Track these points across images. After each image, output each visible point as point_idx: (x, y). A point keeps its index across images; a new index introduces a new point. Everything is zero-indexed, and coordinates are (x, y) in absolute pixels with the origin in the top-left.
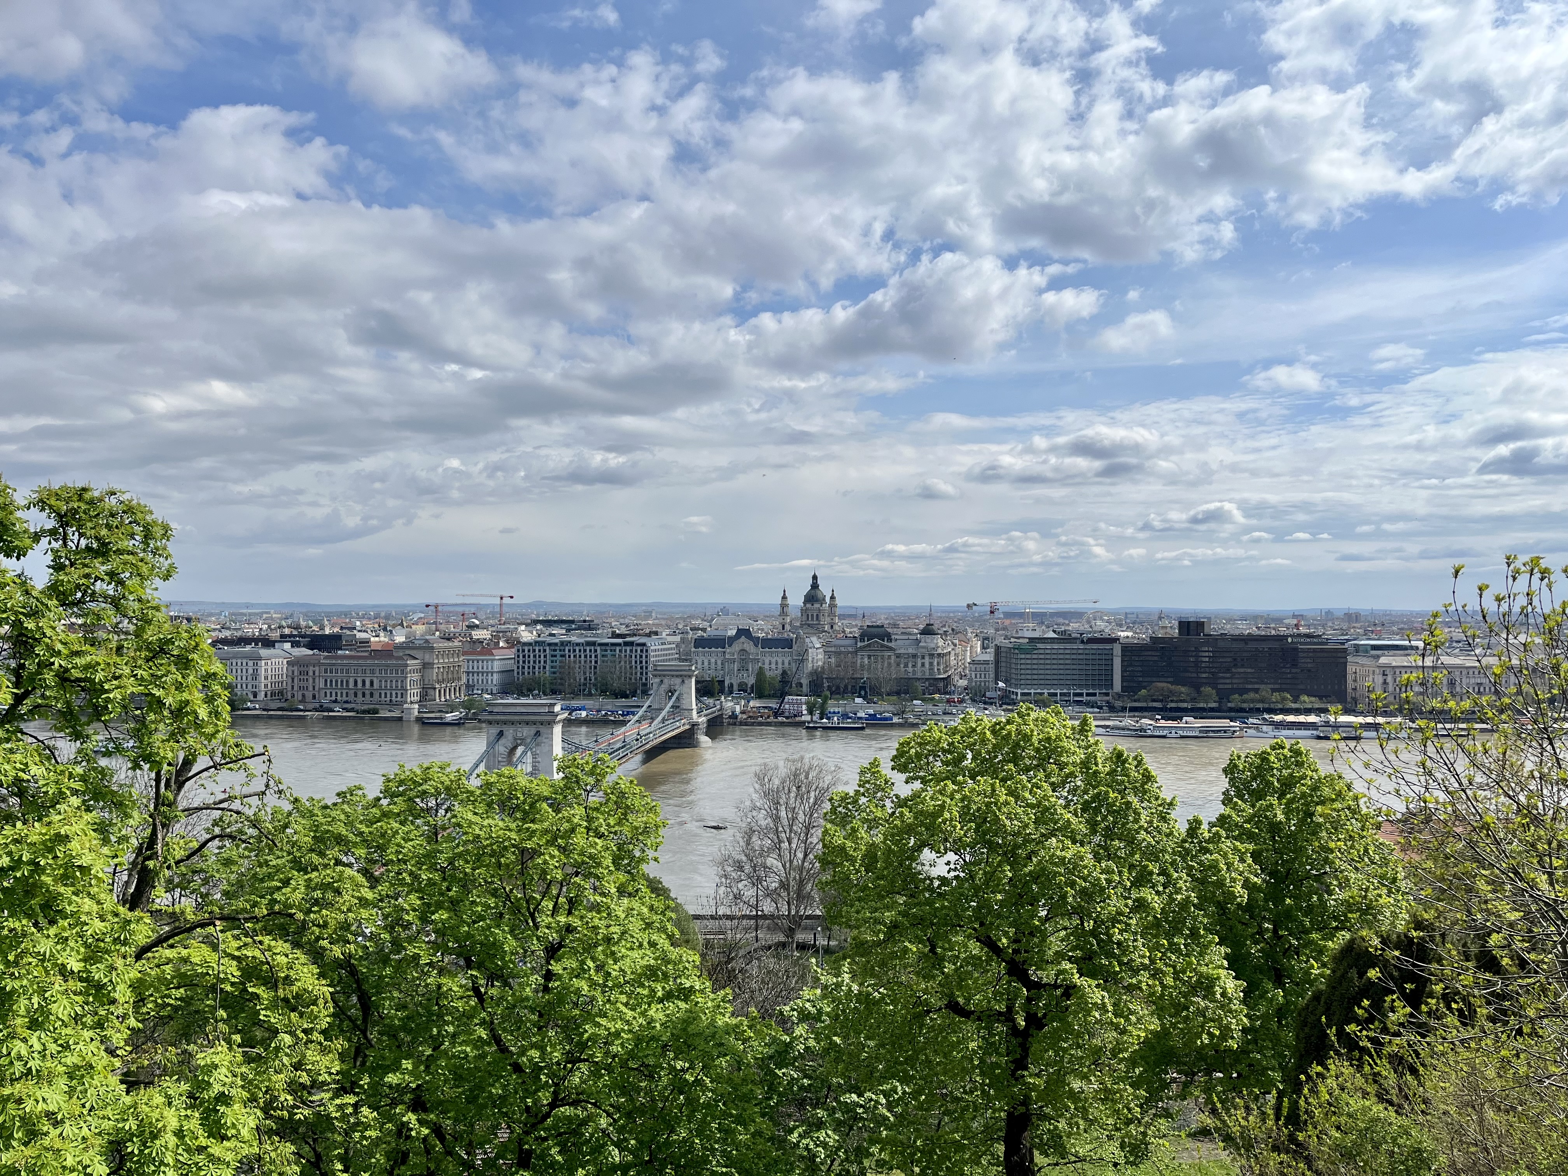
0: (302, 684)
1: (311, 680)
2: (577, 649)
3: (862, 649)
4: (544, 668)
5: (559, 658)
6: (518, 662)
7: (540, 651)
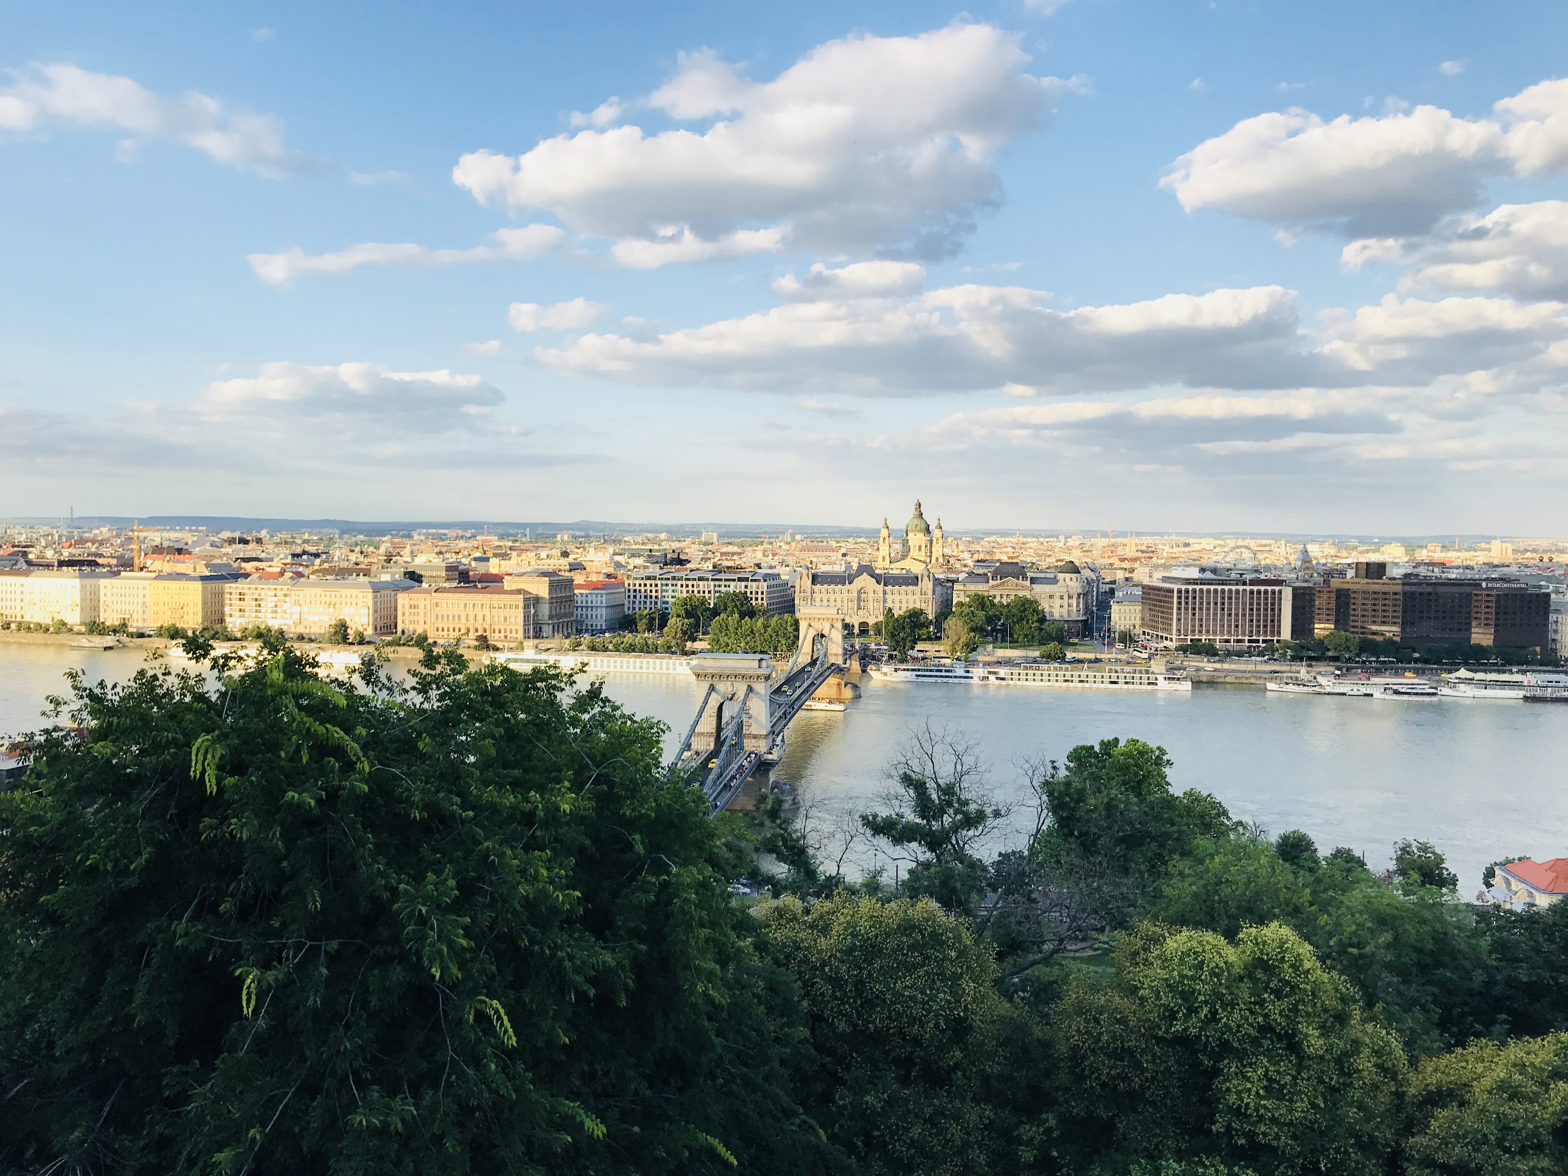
0: (412, 618)
1: (422, 615)
2: (690, 583)
3: (993, 587)
4: (656, 603)
5: (670, 593)
6: (629, 597)
7: (651, 585)
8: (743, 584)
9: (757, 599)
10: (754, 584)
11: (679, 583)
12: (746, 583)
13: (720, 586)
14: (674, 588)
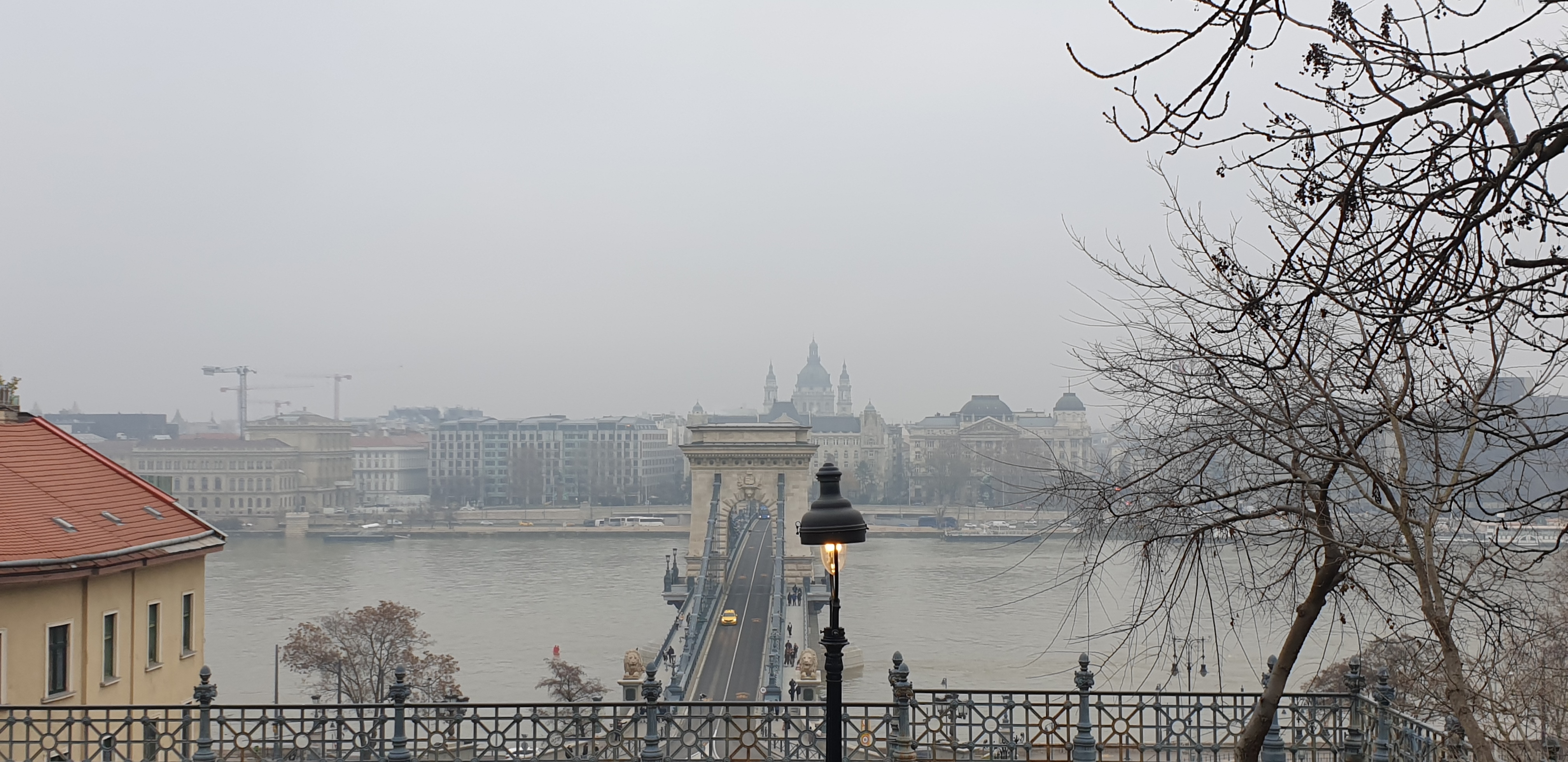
2: (527, 433)
3: (967, 432)
4: (475, 464)
5: (497, 448)
6: (434, 455)
7: (468, 437)
8: (607, 433)
9: (627, 454)
10: (623, 433)
11: (511, 433)
12: (611, 432)
13: (572, 436)
14: (504, 440)
